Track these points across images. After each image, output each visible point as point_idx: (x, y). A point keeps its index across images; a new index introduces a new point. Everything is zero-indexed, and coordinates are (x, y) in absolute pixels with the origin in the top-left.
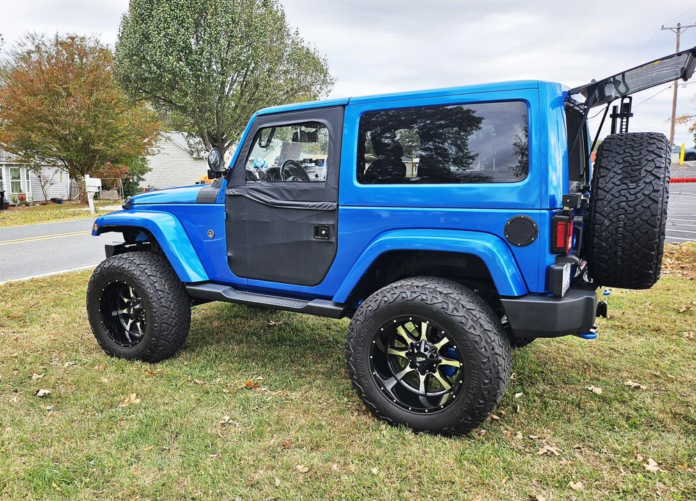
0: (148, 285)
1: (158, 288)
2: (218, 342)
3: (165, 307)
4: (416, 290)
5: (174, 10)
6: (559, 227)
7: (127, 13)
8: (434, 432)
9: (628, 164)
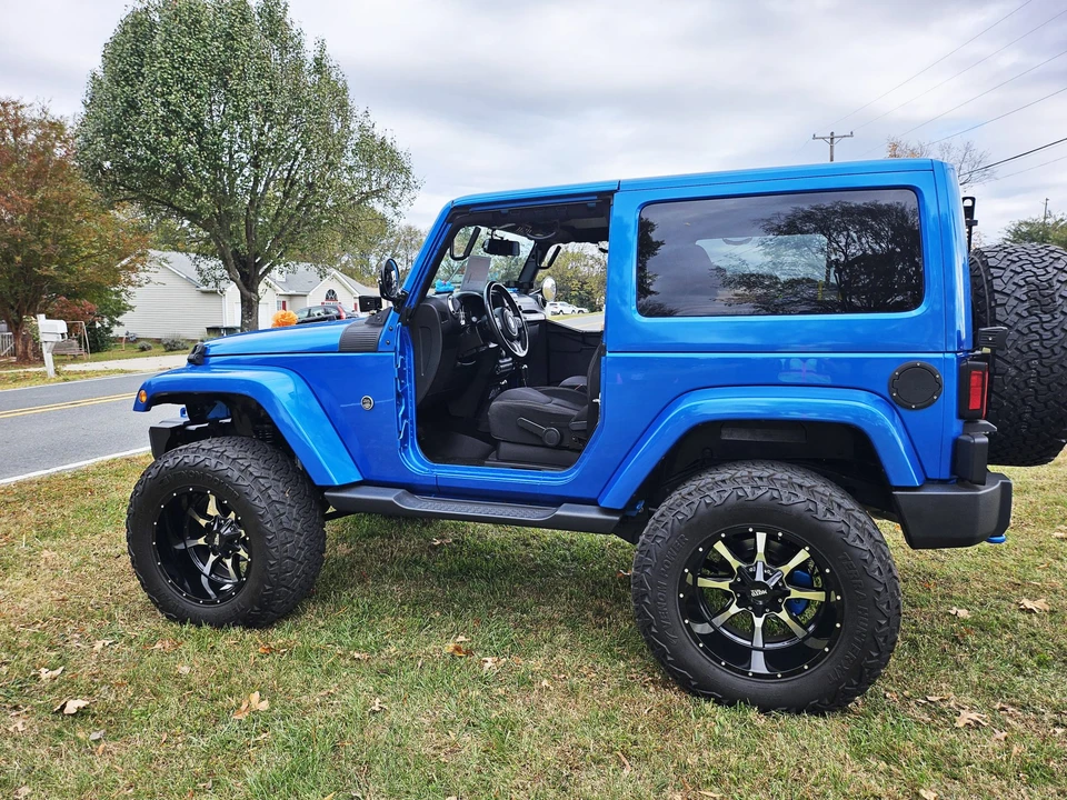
0: (255, 494)
1: (274, 498)
2: (362, 581)
3: (288, 530)
4: (760, 483)
5: (178, 68)
6: (974, 378)
7: (98, 69)
8: (794, 709)
9: (1034, 287)
